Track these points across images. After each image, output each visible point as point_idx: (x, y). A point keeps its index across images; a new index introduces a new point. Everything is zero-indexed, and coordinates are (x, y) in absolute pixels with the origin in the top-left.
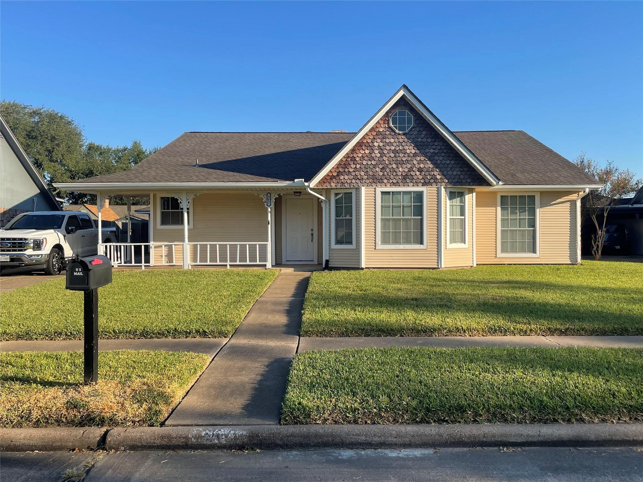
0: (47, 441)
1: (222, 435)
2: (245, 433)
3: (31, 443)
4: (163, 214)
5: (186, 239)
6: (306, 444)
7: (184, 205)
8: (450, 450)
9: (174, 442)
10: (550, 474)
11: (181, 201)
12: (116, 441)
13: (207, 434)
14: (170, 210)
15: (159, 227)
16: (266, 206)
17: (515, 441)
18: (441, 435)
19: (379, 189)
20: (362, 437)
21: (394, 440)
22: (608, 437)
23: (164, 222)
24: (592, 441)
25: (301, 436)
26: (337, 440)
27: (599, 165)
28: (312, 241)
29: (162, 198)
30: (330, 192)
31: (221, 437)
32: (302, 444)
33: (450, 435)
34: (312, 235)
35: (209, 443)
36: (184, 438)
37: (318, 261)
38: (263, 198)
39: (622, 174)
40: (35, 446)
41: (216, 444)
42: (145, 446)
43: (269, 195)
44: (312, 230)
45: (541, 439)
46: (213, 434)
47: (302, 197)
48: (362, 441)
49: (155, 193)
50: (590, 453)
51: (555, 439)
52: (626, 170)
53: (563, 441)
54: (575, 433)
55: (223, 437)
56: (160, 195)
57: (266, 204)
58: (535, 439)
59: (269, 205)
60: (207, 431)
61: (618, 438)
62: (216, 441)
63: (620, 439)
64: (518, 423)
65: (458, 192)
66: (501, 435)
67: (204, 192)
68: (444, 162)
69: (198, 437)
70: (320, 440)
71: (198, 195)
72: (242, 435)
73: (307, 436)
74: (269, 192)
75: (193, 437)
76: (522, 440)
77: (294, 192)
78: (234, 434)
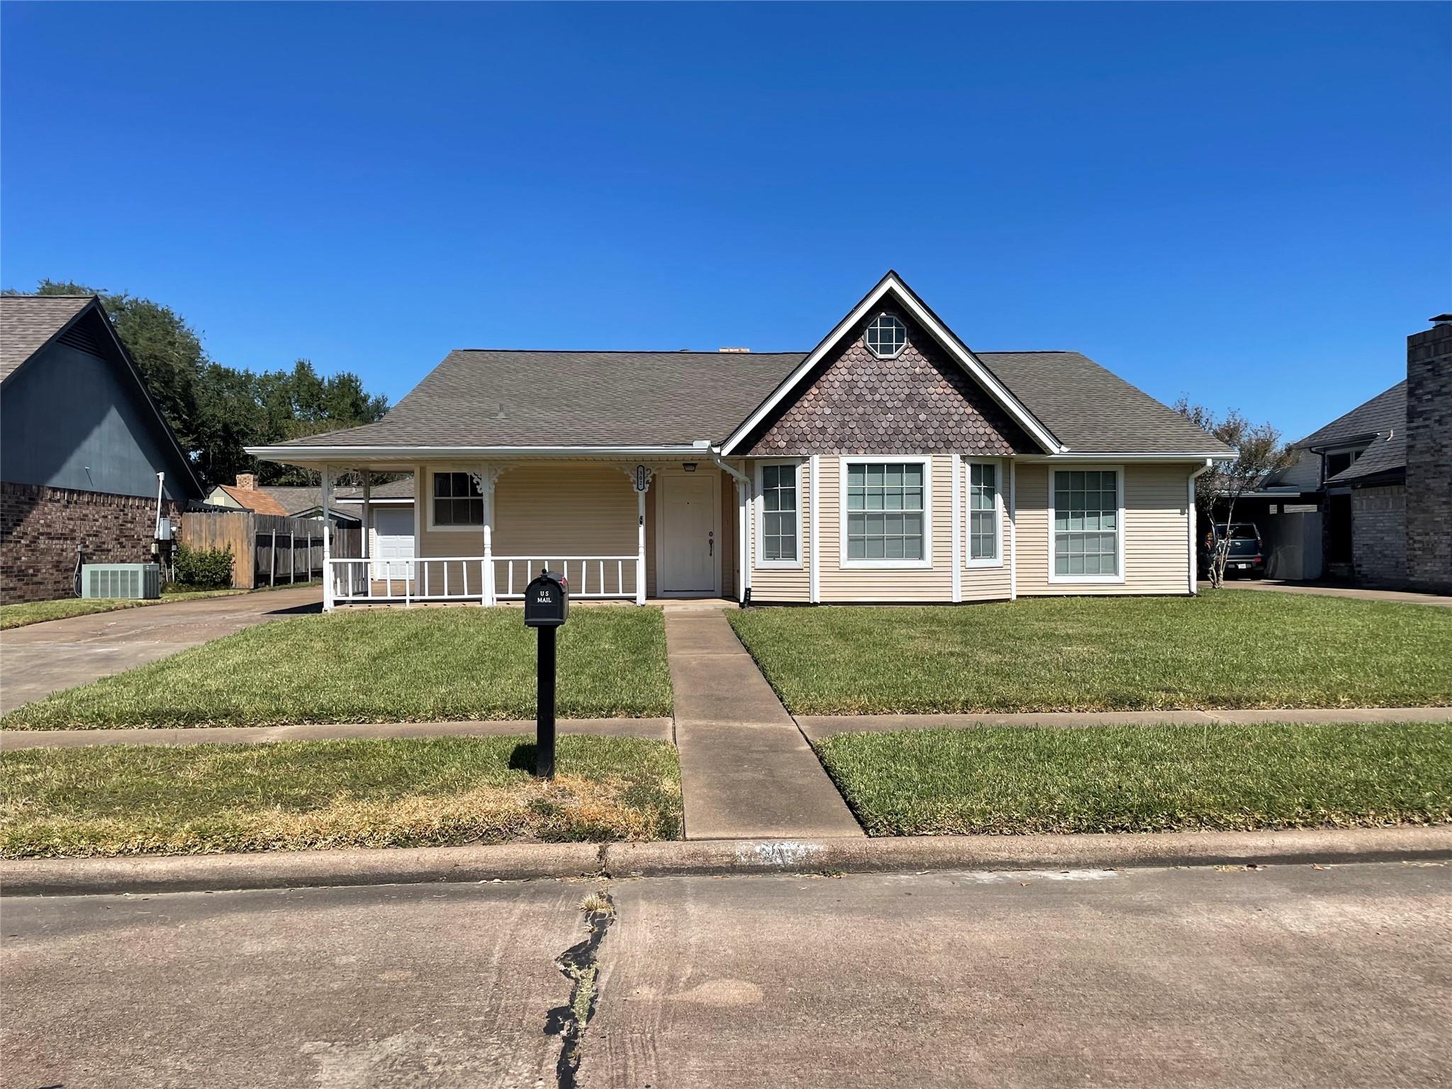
0: (513, 863)
1: (787, 851)
2: (822, 848)
3: (490, 866)
4: (437, 504)
5: (488, 551)
6: (917, 864)
7: (486, 489)
8: (1141, 870)
9: (714, 862)
10: (1309, 896)
11: (479, 480)
12: (622, 862)
13: (764, 849)
14: (452, 498)
15: (431, 528)
16: (636, 490)
17: (1237, 855)
18: (1124, 849)
19: (846, 459)
20: (1004, 853)
21: (1053, 857)
22: (1375, 847)
23: (438, 521)
24: (1351, 854)
25: (909, 853)
26: (965, 858)
27: (1215, 415)
28: (711, 555)
29: (436, 475)
30: (753, 464)
31: (786, 854)
32: (912, 864)
33: (1139, 849)
34: (711, 542)
35: (767, 863)
36: (728, 856)
37: (723, 592)
38: (630, 475)
39: (1259, 433)
40: (495, 872)
41: (779, 865)
42: (668, 869)
43: (641, 469)
44: (711, 534)
45: (1275, 852)
46: (773, 850)
47: (697, 472)
48: (1003, 860)
49: (423, 465)
50: (1352, 870)
51: (1297, 852)
52: (1265, 425)
53: (1309, 854)
54: (1326, 843)
55: (790, 854)
56: (432, 470)
57: (635, 486)
58: (1267, 853)
59: (641, 487)
60: (763, 846)
61: (1389, 848)
62: (779, 861)
63: (1392, 850)
64: (1235, 829)
65: (985, 466)
66: (1217, 848)
67: (522, 464)
68: (961, 410)
69: (751, 855)
70: (939, 859)
71: (511, 470)
72: (818, 852)
73: (919, 853)
74: (642, 463)
75: (742, 854)
76: (1248, 855)
77: (684, 464)
78: (806, 849)
